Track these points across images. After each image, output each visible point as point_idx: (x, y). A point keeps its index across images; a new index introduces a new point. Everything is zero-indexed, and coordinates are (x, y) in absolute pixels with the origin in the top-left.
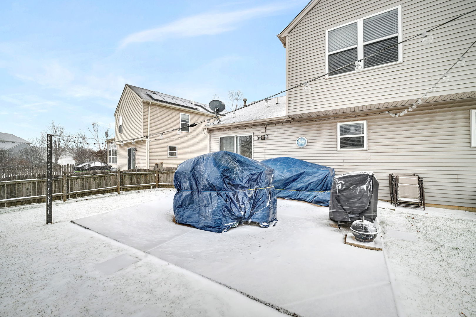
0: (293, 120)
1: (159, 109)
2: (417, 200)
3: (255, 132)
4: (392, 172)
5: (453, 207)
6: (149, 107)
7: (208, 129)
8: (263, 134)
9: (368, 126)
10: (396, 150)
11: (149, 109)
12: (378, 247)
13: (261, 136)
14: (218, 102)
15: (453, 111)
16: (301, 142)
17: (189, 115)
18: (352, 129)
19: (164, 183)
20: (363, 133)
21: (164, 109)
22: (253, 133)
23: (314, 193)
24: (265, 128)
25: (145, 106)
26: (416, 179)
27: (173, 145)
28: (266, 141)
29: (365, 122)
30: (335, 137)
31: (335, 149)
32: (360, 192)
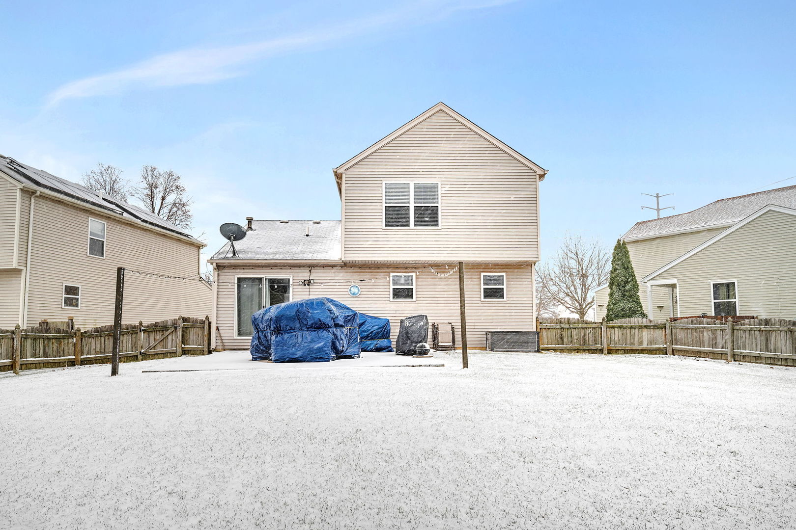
0: (345, 265)
1: (63, 210)
2: (451, 344)
3: (295, 274)
4: (434, 321)
5: (472, 348)
6: (33, 200)
7: (216, 263)
8: (307, 278)
9: (417, 278)
10: (437, 302)
11: (33, 205)
12: (431, 355)
13: (305, 281)
14: (236, 227)
15: (472, 272)
16: (355, 290)
17: (105, 223)
18: (402, 281)
19: (88, 356)
20: (412, 285)
21: (61, 209)
22: (292, 276)
23: (375, 342)
24: (310, 271)
25: (25, 198)
26: (450, 326)
27: (71, 283)
28: (311, 287)
29: (414, 274)
30: (388, 287)
31: (388, 299)
32: (420, 326)
